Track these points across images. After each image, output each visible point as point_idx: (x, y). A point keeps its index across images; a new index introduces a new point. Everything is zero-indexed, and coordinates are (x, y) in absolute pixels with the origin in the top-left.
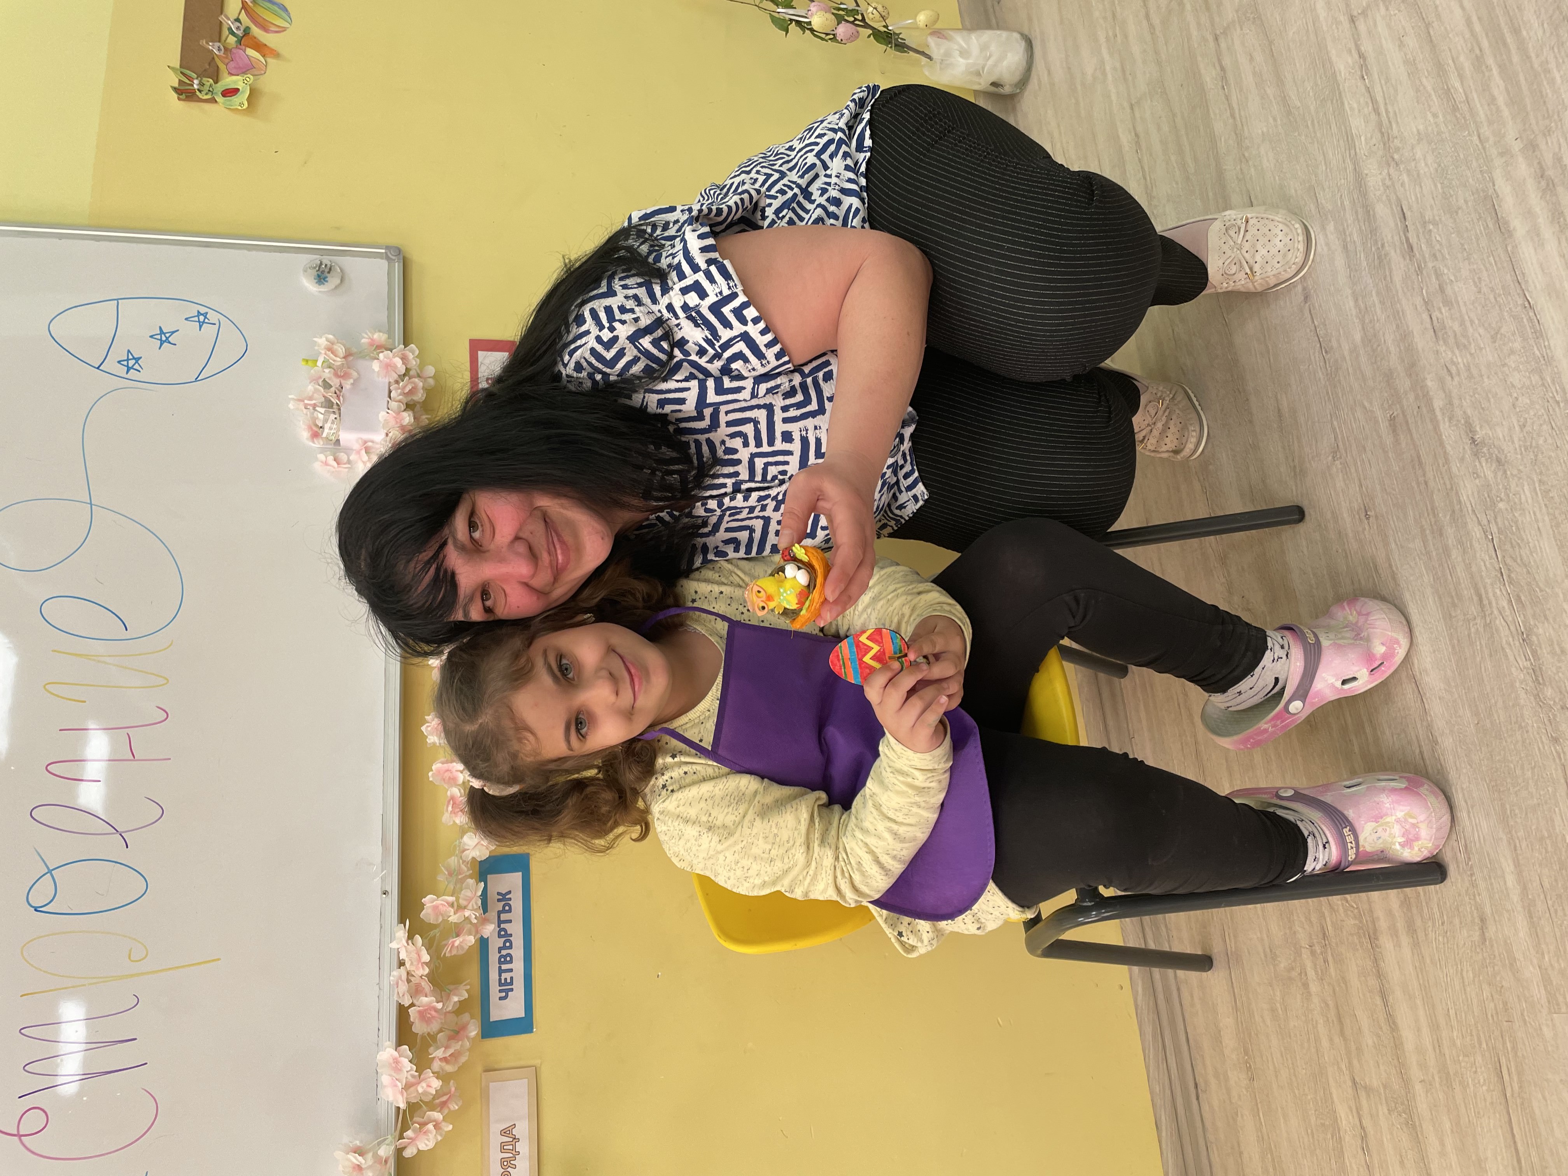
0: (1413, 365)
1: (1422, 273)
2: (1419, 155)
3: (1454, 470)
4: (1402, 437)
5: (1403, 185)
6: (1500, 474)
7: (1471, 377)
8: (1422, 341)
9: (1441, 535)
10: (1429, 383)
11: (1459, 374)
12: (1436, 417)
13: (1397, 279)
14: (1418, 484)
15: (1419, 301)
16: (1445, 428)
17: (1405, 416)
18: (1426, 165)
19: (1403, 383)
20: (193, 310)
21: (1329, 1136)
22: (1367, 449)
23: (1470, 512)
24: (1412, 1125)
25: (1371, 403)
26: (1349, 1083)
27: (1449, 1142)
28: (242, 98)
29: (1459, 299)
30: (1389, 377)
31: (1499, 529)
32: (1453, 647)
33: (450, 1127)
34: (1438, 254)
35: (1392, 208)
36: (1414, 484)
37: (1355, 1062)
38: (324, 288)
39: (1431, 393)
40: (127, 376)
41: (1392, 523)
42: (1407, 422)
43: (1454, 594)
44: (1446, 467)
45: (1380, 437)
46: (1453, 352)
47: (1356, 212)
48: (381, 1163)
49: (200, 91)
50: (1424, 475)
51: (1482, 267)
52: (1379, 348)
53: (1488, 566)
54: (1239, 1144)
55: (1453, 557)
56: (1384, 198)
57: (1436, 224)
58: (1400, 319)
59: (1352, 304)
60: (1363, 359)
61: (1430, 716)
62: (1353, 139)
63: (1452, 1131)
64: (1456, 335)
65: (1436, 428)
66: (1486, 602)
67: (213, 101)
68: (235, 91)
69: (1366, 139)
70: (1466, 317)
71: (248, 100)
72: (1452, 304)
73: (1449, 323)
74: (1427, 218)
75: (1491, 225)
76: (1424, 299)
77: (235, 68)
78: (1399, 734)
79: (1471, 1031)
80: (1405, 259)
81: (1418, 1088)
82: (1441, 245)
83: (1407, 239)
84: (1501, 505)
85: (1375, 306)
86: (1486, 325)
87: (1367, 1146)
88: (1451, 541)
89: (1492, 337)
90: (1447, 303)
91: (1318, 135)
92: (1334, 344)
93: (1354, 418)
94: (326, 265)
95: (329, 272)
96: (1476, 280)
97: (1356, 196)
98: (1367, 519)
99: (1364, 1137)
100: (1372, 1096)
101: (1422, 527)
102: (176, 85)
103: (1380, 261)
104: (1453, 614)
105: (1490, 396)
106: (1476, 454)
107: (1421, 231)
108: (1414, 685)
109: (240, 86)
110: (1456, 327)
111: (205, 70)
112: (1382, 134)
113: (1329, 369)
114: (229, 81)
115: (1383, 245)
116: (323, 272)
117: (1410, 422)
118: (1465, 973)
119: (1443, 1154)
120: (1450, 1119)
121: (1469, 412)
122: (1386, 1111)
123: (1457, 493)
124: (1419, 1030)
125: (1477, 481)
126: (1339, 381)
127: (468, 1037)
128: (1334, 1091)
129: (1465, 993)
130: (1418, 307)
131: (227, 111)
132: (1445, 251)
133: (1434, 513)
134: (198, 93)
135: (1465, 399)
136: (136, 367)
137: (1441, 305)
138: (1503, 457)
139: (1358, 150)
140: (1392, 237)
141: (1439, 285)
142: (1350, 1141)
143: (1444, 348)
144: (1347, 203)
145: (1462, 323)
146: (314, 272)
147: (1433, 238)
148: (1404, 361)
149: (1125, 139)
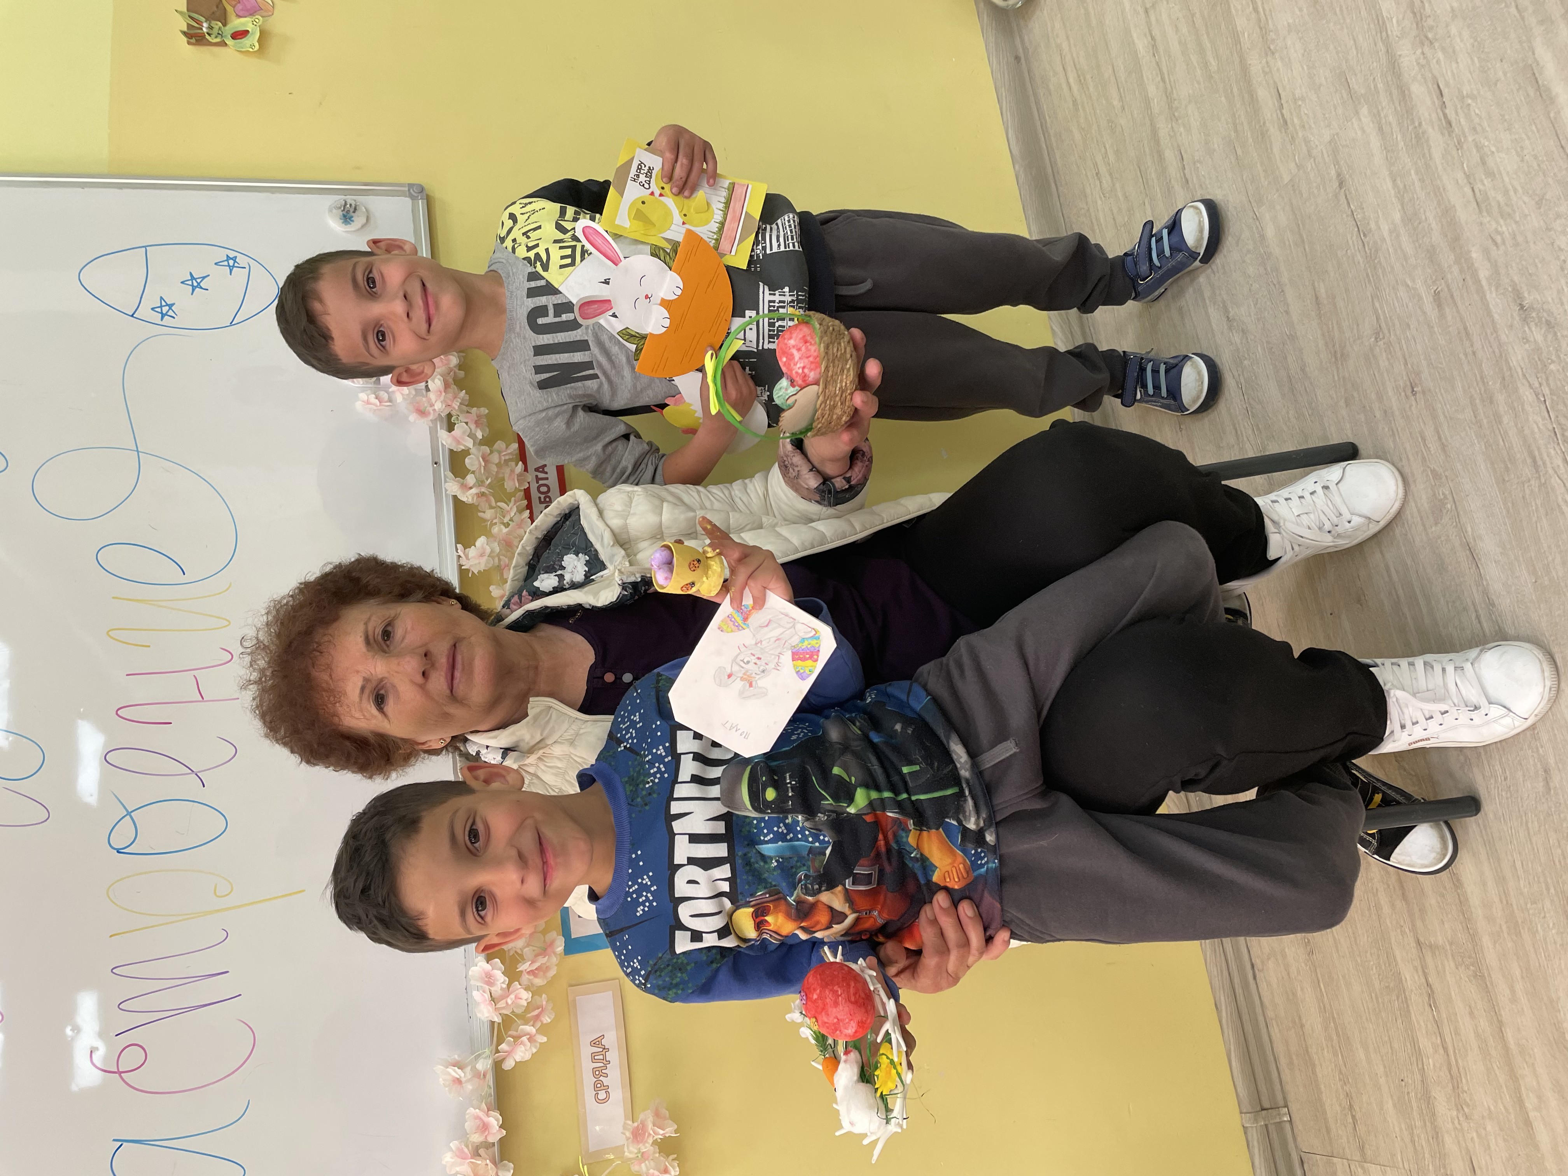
0: (1457, 239)
1: (1462, 148)
2: (1454, 30)
3: (1503, 337)
4: (1447, 310)
5: (1438, 62)
6: (1550, 336)
7: (1516, 245)
8: (1465, 215)
9: (1491, 402)
10: (1474, 255)
11: (1504, 243)
12: (1482, 287)
13: (1437, 154)
14: (1466, 355)
15: (1460, 176)
16: (1492, 297)
17: (1449, 290)
18: (1462, 41)
19: (1447, 258)
20: (221, 255)
21: (1394, 997)
22: (1412, 327)
23: (1521, 376)
24: (1480, 976)
25: (1414, 281)
26: (1413, 944)
27: (1519, 987)
28: (252, 40)
29: (1502, 168)
30: (1432, 254)
31: (1551, 390)
32: (1508, 511)
33: (545, 1039)
34: (1479, 128)
35: (1428, 87)
36: (1462, 356)
37: (1419, 924)
38: (350, 228)
39: (1476, 265)
40: (160, 323)
41: (1439, 395)
42: (1452, 296)
43: (1506, 459)
44: (1495, 335)
45: (1424, 313)
46: (1498, 223)
47: (1391, 94)
48: (479, 1077)
49: (209, 34)
50: (1472, 346)
51: (1524, 136)
52: (1420, 226)
53: (1541, 427)
54: (1300, 1018)
55: (1505, 422)
56: (1419, 76)
57: (1474, 98)
58: (1441, 195)
59: (1389, 184)
60: (1405, 239)
61: (1486, 580)
62: (1384, 23)
63: (1522, 977)
64: (1499, 205)
65: (1483, 298)
66: (1540, 463)
67: (224, 44)
68: (245, 33)
69: (1398, 22)
70: (1510, 187)
71: (259, 41)
72: (1495, 176)
73: (1492, 194)
74: (1465, 93)
75: (1532, 94)
76: (1465, 173)
77: (242, 10)
78: (1454, 602)
79: (1539, 878)
80: (1443, 134)
81: (1486, 941)
82: (1480, 118)
83: (1445, 115)
84: (1552, 367)
85: (1414, 184)
86: (1530, 192)
87: (1435, 1002)
88: (1502, 408)
89: (1537, 203)
90: (1490, 174)
91: (1348, 21)
92: (1373, 226)
93: (1397, 298)
94: (351, 205)
95: (354, 212)
96: (1519, 149)
97: (1389, 78)
98: (1414, 395)
99: (1431, 995)
100: (1437, 953)
101: (1472, 397)
102: (185, 29)
103: (1418, 140)
104: (1507, 479)
105: (1537, 261)
106: (1525, 320)
107: (1459, 107)
108: (1468, 552)
109: (250, 27)
110: (1500, 198)
111: (213, 13)
112: (1414, 14)
113: (1368, 252)
114: (237, 23)
115: (1420, 124)
116: (348, 212)
117: (1455, 295)
118: (1530, 825)
119: (1514, 1000)
120: (1520, 966)
121: (1516, 279)
122: (1452, 965)
123: (1506, 360)
124: (1484, 884)
125: (1527, 346)
126: (1379, 262)
127: (555, 953)
128: (1398, 954)
129: (1531, 843)
130: (1460, 181)
131: (237, 53)
132: (1485, 124)
133: (1483, 382)
134: (207, 37)
135: (1512, 267)
136: (171, 313)
137: (1483, 177)
138: (1552, 320)
139: (1389, 32)
140: (1430, 115)
141: (1481, 159)
142: (1417, 1001)
143: (1488, 219)
144: (1380, 86)
145: (1506, 193)
146: (340, 212)
147: (1473, 113)
148: (1446, 236)
149: (1141, 45)
